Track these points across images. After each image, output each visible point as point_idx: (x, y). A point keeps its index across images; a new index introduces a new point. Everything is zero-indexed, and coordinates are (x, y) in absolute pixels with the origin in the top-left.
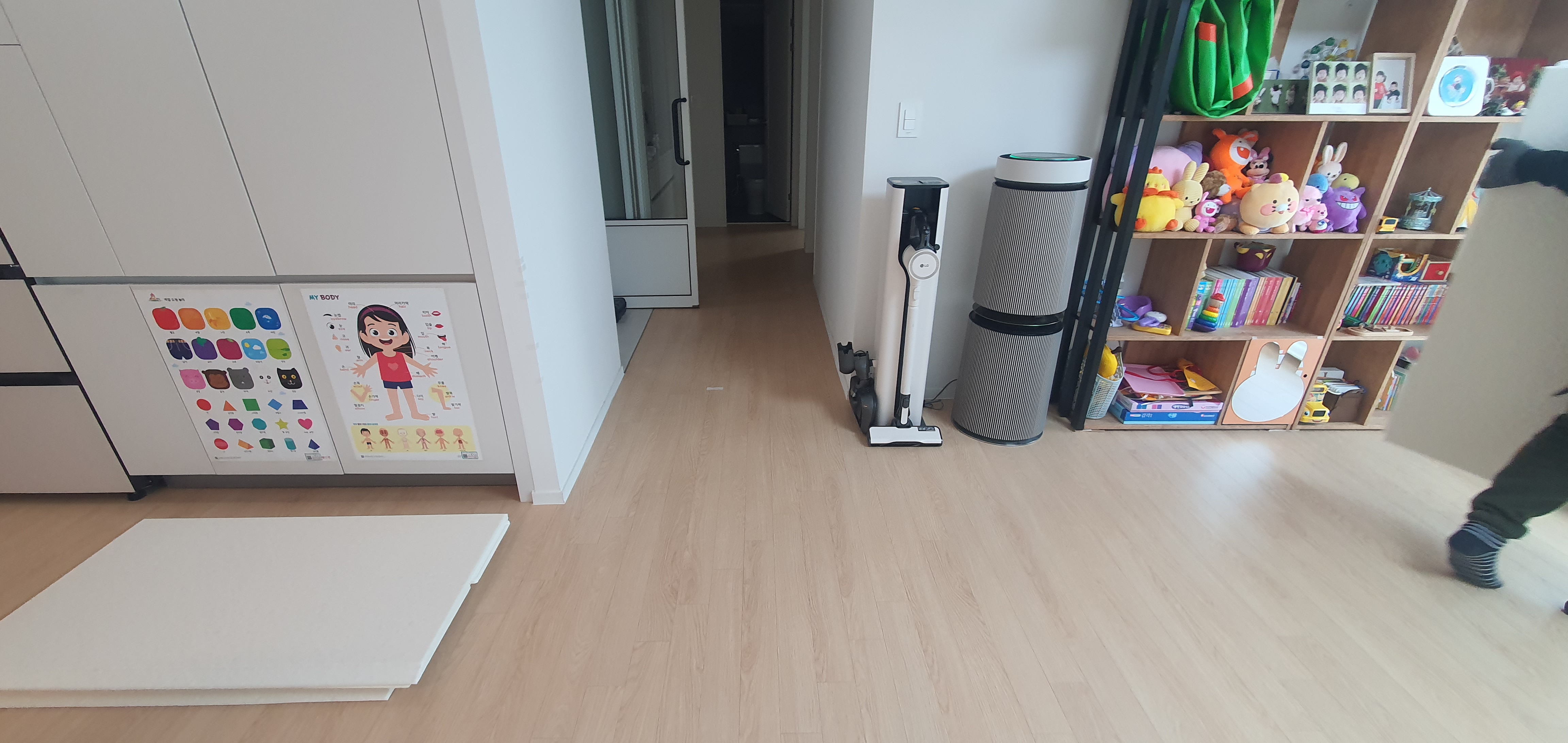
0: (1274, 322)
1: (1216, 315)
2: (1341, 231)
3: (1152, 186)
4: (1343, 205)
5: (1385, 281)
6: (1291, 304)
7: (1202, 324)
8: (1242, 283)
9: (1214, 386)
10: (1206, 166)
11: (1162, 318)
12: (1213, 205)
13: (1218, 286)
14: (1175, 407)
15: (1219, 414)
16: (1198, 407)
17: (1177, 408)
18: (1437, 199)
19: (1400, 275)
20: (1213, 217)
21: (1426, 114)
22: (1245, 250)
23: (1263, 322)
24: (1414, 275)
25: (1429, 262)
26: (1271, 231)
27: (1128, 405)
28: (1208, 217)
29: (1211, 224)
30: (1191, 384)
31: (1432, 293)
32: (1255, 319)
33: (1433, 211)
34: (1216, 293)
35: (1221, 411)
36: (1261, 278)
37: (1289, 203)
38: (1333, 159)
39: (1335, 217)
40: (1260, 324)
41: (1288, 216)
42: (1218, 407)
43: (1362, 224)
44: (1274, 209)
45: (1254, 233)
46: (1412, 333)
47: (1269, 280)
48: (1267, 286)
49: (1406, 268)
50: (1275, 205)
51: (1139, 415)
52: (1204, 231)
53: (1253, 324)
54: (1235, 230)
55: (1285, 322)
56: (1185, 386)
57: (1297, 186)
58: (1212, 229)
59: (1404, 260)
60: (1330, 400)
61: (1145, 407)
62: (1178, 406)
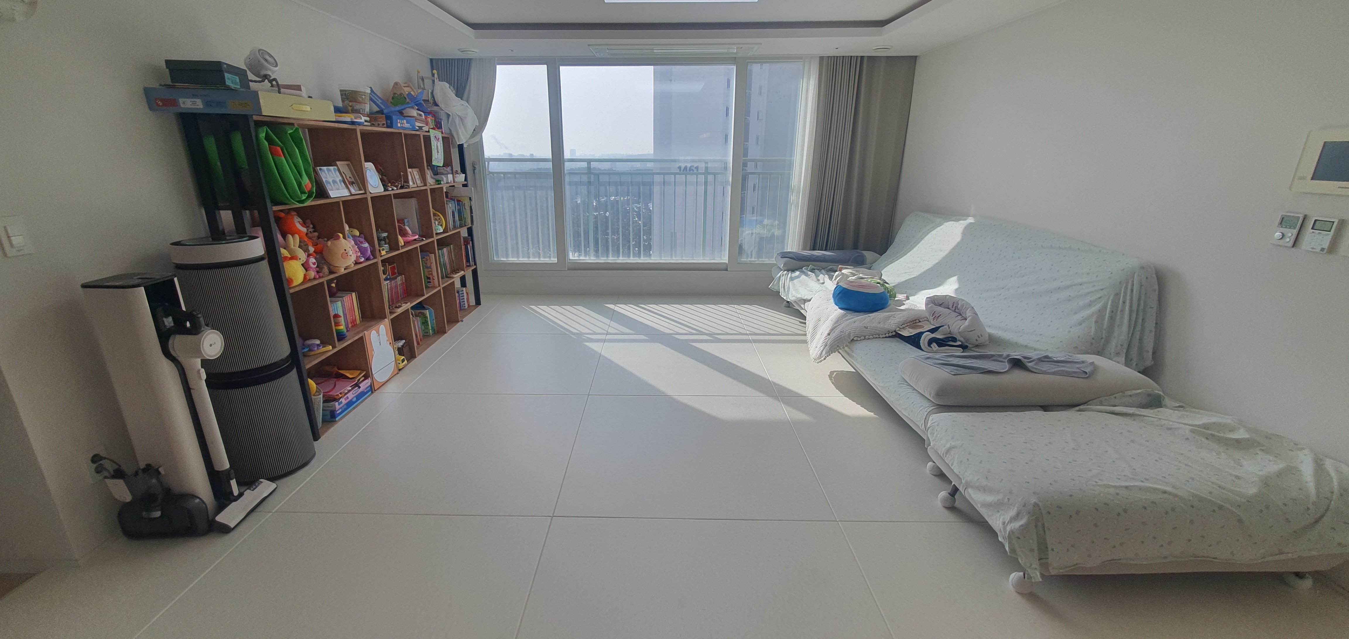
0: (362, 321)
1: (342, 328)
2: (368, 259)
4: (363, 245)
6: (362, 307)
7: (341, 337)
8: (339, 304)
11: (318, 342)
12: (312, 260)
14: (353, 393)
15: (371, 386)
16: (362, 387)
18: (386, 234)
20: (317, 267)
21: (370, 192)
23: (355, 323)
26: (346, 268)
27: (332, 407)
28: (315, 268)
30: (350, 376)
31: (399, 281)
32: (351, 323)
34: (335, 314)
35: (372, 382)
36: (344, 298)
37: (351, 249)
39: (363, 252)
42: (369, 382)
44: (347, 255)
45: (342, 271)
46: (409, 303)
47: (348, 298)
48: (348, 302)
50: (346, 252)
51: (341, 410)
52: (318, 277)
53: (353, 326)
55: (365, 319)
56: (348, 378)
60: (402, 351)
62: (355, 392)
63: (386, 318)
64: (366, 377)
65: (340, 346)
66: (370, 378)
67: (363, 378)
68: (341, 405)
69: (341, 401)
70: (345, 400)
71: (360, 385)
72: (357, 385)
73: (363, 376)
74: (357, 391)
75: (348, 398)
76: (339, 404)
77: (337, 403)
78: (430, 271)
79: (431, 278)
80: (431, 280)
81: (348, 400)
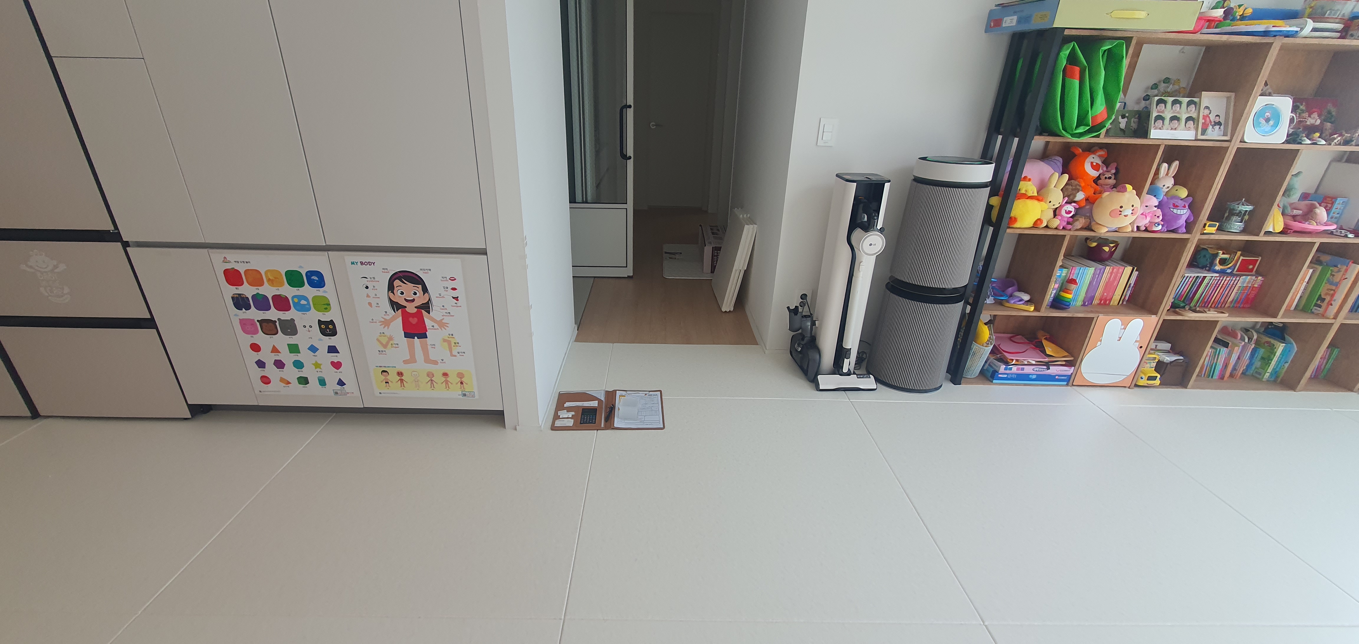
0: (1116, 303)
1: (1070, 296)
2: (1174, 231)
3: (1023, 191)
4: (1175, 211)
5: (1206, 272)
6: (1130, 289)
7: (1058, 303)
8: (1091, 270)
9: (1066, 354)
10: (1066, 177)
11: (1026, 297)
12: (1070, 208)
13: (1072, 272)
14: (1035, 369)
15: (1070, 376)
16: (1053, 370)
17: (1036, 371)
18: (1249, 208)
19: (1218, 267)
20: (1070, 217)
21: (1242, 141)
22: (1094, 244)
23: (1107, 303)
24: (1229, 268)
25: (1242, 258)
26: (1117, 230)
27: (997, 367)
28: (1066, 217)
29: (1068, 223)
30: (1049, 351)
31: (1244, 282)
32: (1101, 300)
33: (1246, 217)
34: (1070, 278)
35: (1072, 374)
36: (1107, 267)
37: (1133, 208)
38: (1167, 174)
39: (1168, 219)
40: (1105, 304)
41: (1131, 219)
42: (1069, 371)
43: (1189, 227)
44: (1120, 213)
45: (1103, 231)
46: (1227, 315)
47: (1113, 269)
48: (1111, 274)
49: (1223, 262)
50: (1121, 210)
51: (1005, 376)
52: (1064, 228)
53: (1100, 304)
54: (1088, 228)
55: (1125, 303)
56: (1044, 352)
57: (1139, 194)
58: (1069, 227)
59: (1221, 256)
60: (1160, 367)
61: (1011, 369)
62: (1038, 369)
63: (1156, 314)
64: (1069, 364)
65: (1046, 312)
66: (1073, 368)
67: (1064, 363)
68: (1008, 372)
69: (1012, 368)
70: (1018, 369)
71: (1051, 367)
72: (1047, 365)
73: (1065, 361)
74: (1043, 371)
75: (1023, 369)
76: (1006, 369)
77: (1005, 366)
78: (1332, 290)
79: (1326, 301)
80: (1324, 305)
81: (1020, 372)
